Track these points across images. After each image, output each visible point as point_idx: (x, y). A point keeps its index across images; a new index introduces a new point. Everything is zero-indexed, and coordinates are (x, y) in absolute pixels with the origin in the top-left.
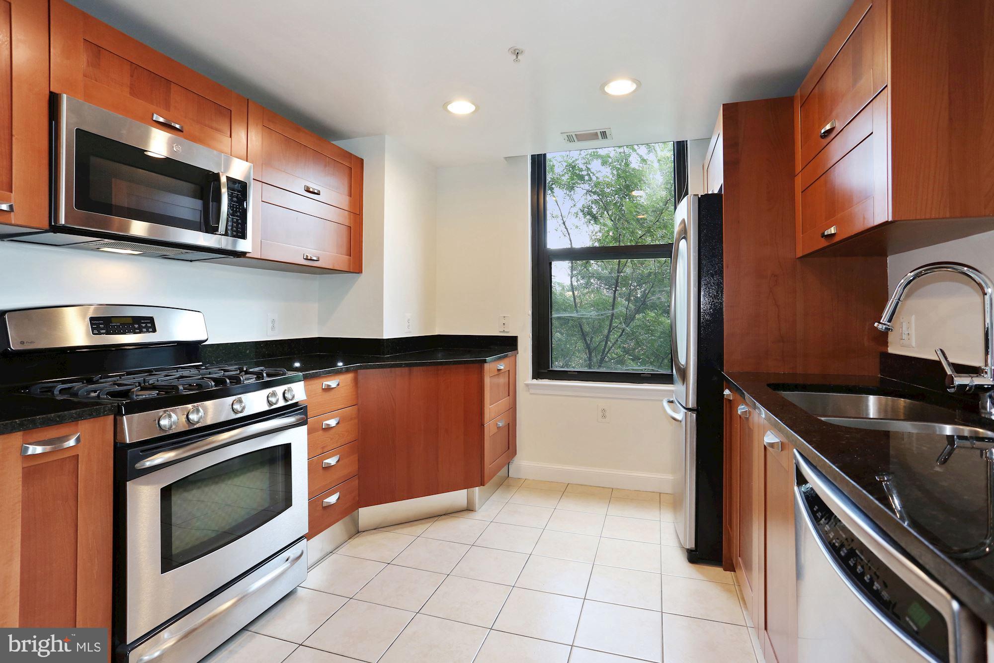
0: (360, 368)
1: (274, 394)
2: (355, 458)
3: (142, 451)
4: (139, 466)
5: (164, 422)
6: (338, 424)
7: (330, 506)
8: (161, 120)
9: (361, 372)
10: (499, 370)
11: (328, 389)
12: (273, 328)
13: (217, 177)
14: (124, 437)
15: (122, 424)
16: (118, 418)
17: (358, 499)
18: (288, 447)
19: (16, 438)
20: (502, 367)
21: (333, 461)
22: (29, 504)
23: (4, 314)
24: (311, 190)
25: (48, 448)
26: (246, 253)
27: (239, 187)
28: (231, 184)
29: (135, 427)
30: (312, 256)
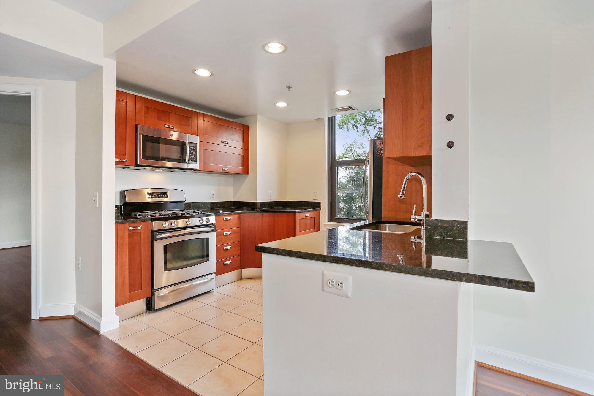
2: (239, 248)
3: (158, 233)
4: (157, 237)
5: (164, 225)
6: (231, 233)
8: (167, 126)
9: (242, 215)
10: (306, 216)
11: (227, 220)
12: (213, 197)
13: (185, 143)
14: (153, 228)
15: (153, 224)
16: (152, 222)
17: (240, 265)
18: (208, 239)
19: (127, 225)
20: (308, 215)
21: (228, 248)
22: (130, 243)
23: (125, 191)
24: (225, 142)
25: (134, 228)
26: (197, 169)
27: (194, 145)
28: (191, 145)
29: (156, 225)
30: (225, 168)
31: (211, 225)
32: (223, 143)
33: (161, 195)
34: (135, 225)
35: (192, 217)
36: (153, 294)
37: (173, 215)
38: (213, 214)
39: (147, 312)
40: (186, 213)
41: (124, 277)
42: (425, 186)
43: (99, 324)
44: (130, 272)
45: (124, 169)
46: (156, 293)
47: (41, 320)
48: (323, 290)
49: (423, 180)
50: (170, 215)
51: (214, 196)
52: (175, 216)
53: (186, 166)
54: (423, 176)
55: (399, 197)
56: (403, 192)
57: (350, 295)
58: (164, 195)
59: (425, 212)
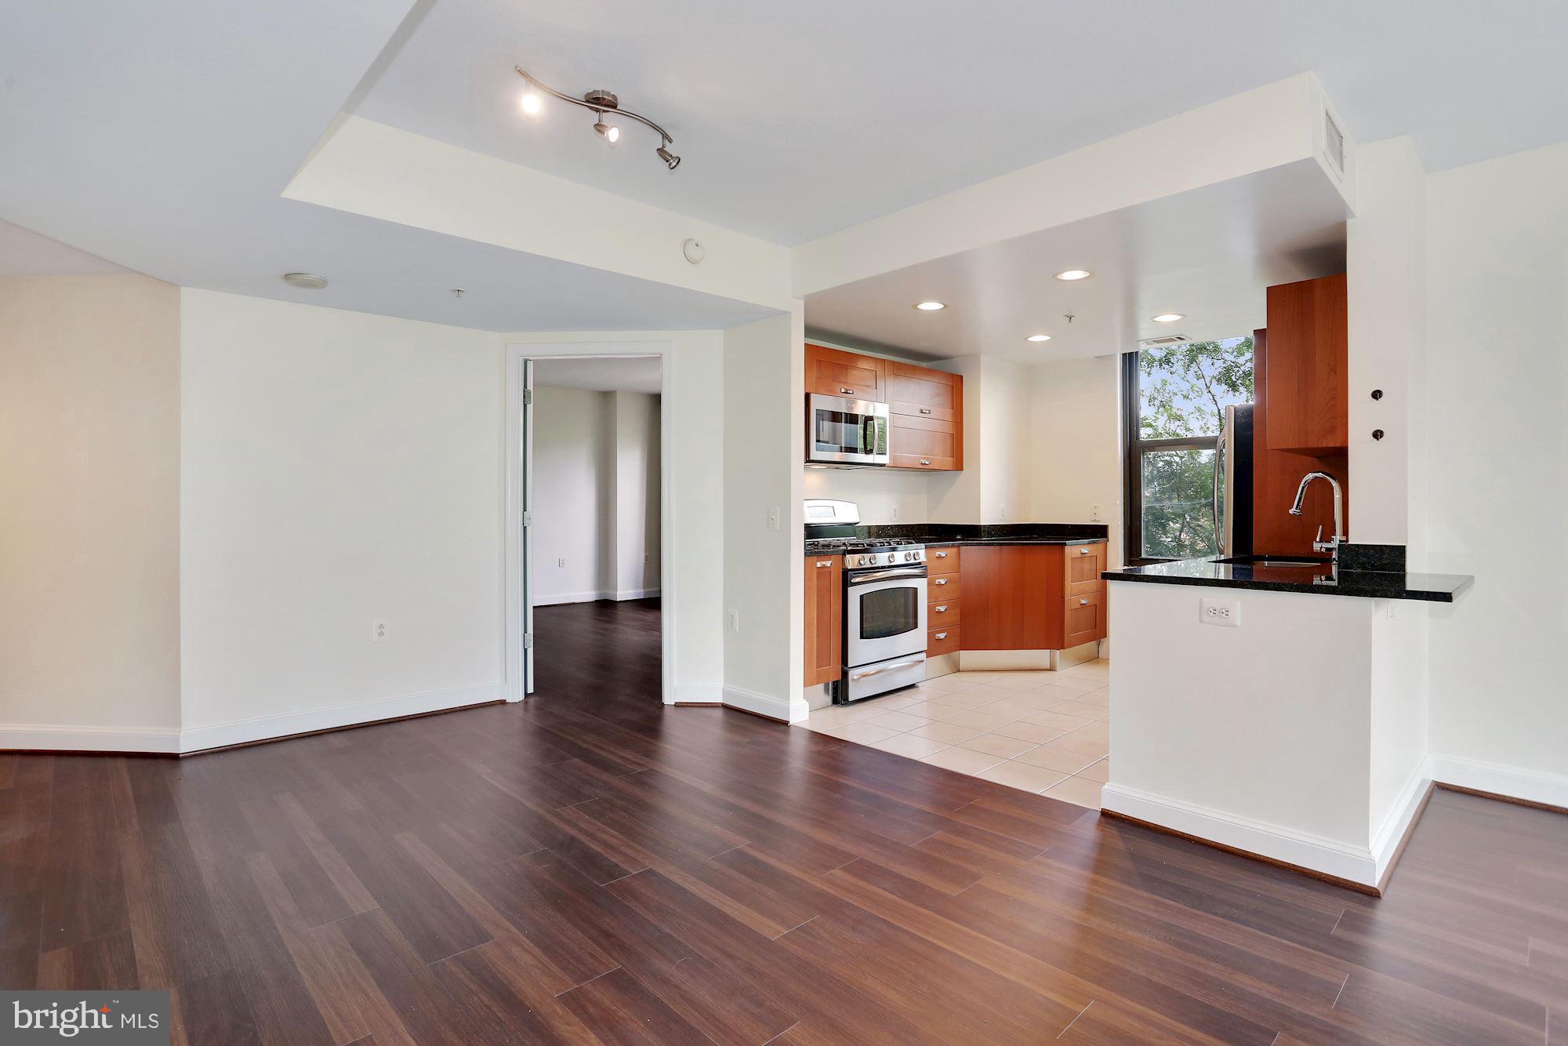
0: (963, 545)
1: (909, 555)
2: (959, 610)
3: (853, 574)
4: (852, 581)
5: (861, 562)
6: (946, 583)
7: (941, 640)
8: (844, 391)
9: (963, 548)
10: (1083, 553)
11: (940, 557)
12: (895, 515)
14: (846, 566)
15: (846, 559)
16: (845, 555)
17: (956, 643)
18: (915, 590)
19: (814, 558)
20: (1086, 552)
21: (942, 609)
22: (818, 589)
24: (925, 411)
26: (885, 465)
27: (882, 421)
29: (852, 561)
30: (925, 461)
31: (920, 565)
32: (923, 413)
34: (825, 559)
36: (845, 674)
39: (832, 704)
42: (1337, 496)
43: (788, 710)
44: (818, 636)
46: (851, 674)
47: (678, 705)
48: (1201, 621)
49: (1335, 484)
51: (897, 513)
54: (1333, 478)
55: (1291, 512)
56: (1298, 505)
57: (1238, 623)
59: (1338, 537)
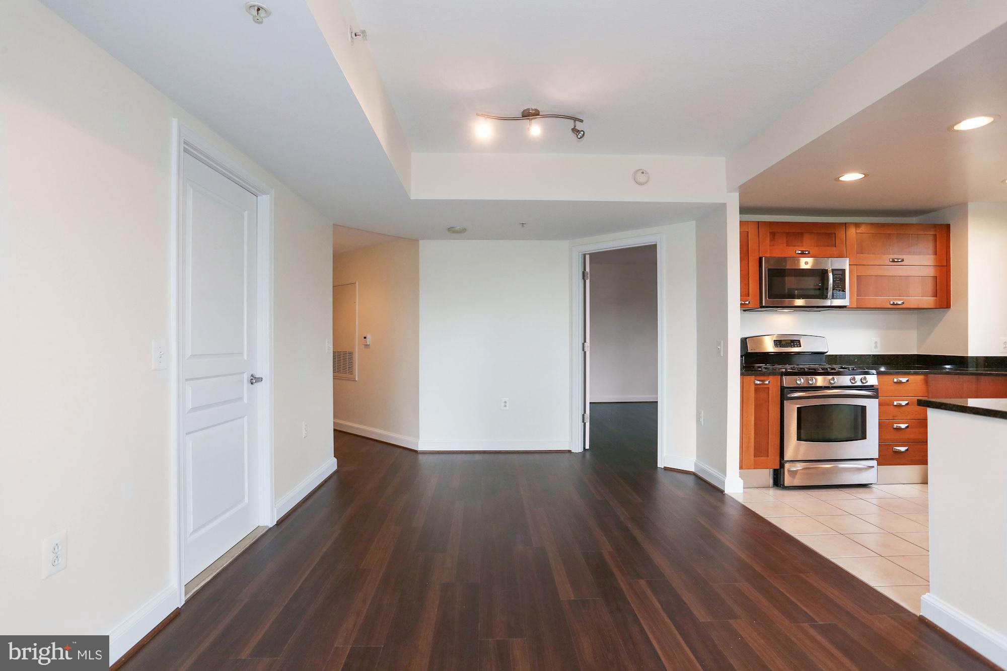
0: (929, 373)
1: (854, 379)
3: (791, 391)
4: (789, 395)
5: (798, 382)
6: (908, 404)
7: (900, 452)
8: (800, 252)
9: (930, 375)
11: (900, 383)
12: (876, 347)
13: (825, 271)
14: (784, 384)
15: (783, 379)
16: (782, 377)
18: (863, 409)
19: (753, 377)
21: (903, 426)
22: (756, 399)
23: (746, 338)
24: (896, 260)
25: (761, 382)
26: (846, 306)
27: (840, 272)
28: (835, 272)
29: (787, 381)
30: (897, 301)
31: (870, 388)
32: (893, 261)
33: (792, 344)
34: (762, 378)
35: (839, 374)
36: (782, 466)
37: (809, 369)
38: (874, 372)
39: (773, 487)
40: (829, 368)
41: (749, 438)
43: (724, 483)
44: (756, 433)
45: (745, 312)
46: (787, 466)
47: (666, 469)
50: (806, 369)
51: (878, 345)
52: (814, 371)
53: (828, 303)
58: (797, 343)
